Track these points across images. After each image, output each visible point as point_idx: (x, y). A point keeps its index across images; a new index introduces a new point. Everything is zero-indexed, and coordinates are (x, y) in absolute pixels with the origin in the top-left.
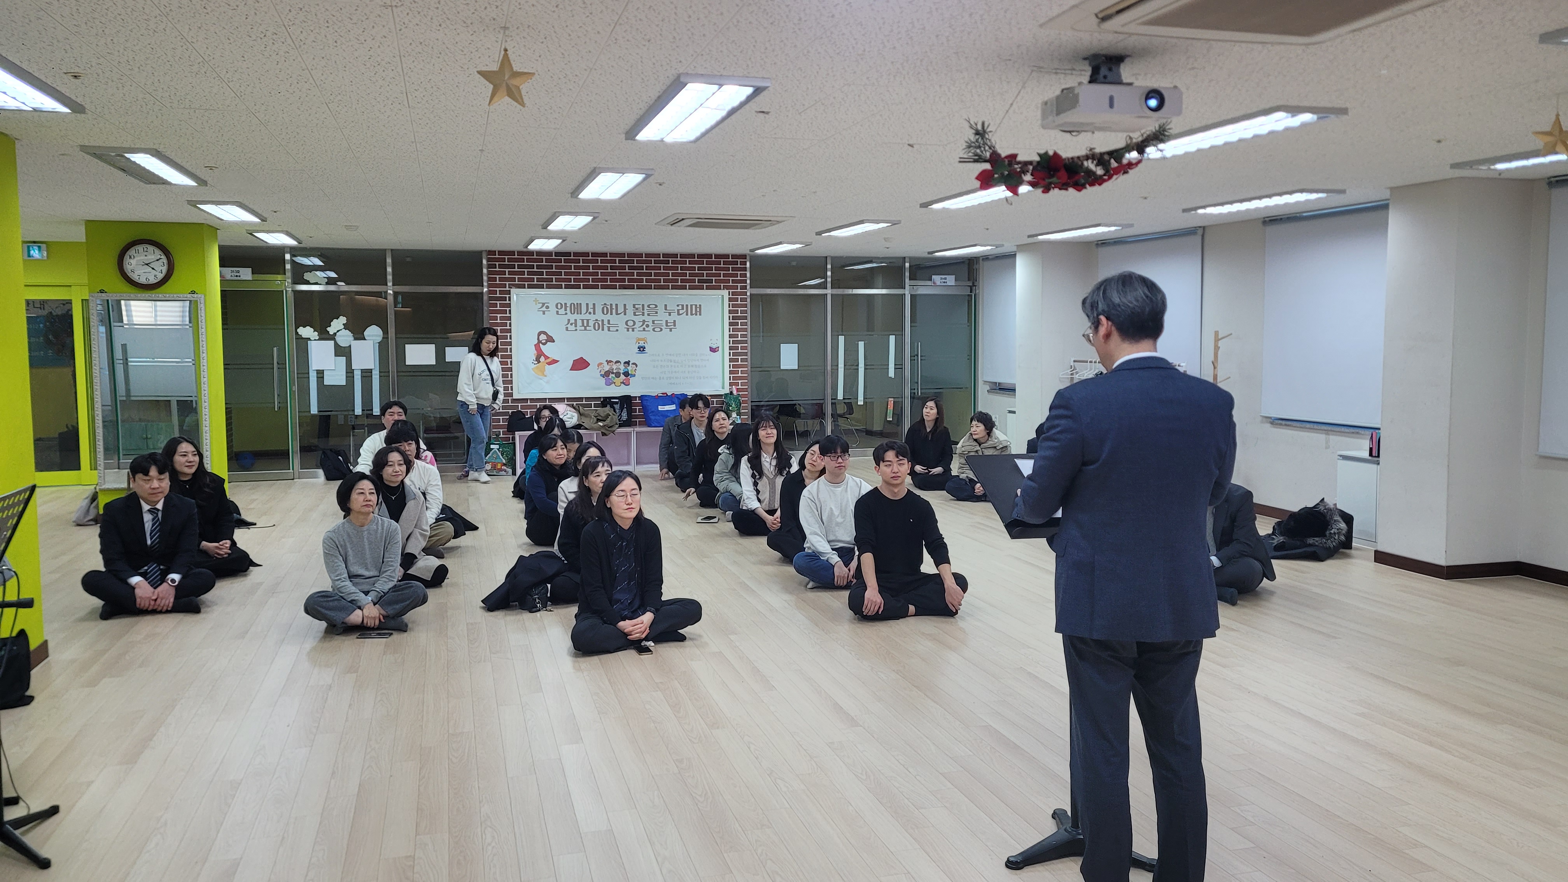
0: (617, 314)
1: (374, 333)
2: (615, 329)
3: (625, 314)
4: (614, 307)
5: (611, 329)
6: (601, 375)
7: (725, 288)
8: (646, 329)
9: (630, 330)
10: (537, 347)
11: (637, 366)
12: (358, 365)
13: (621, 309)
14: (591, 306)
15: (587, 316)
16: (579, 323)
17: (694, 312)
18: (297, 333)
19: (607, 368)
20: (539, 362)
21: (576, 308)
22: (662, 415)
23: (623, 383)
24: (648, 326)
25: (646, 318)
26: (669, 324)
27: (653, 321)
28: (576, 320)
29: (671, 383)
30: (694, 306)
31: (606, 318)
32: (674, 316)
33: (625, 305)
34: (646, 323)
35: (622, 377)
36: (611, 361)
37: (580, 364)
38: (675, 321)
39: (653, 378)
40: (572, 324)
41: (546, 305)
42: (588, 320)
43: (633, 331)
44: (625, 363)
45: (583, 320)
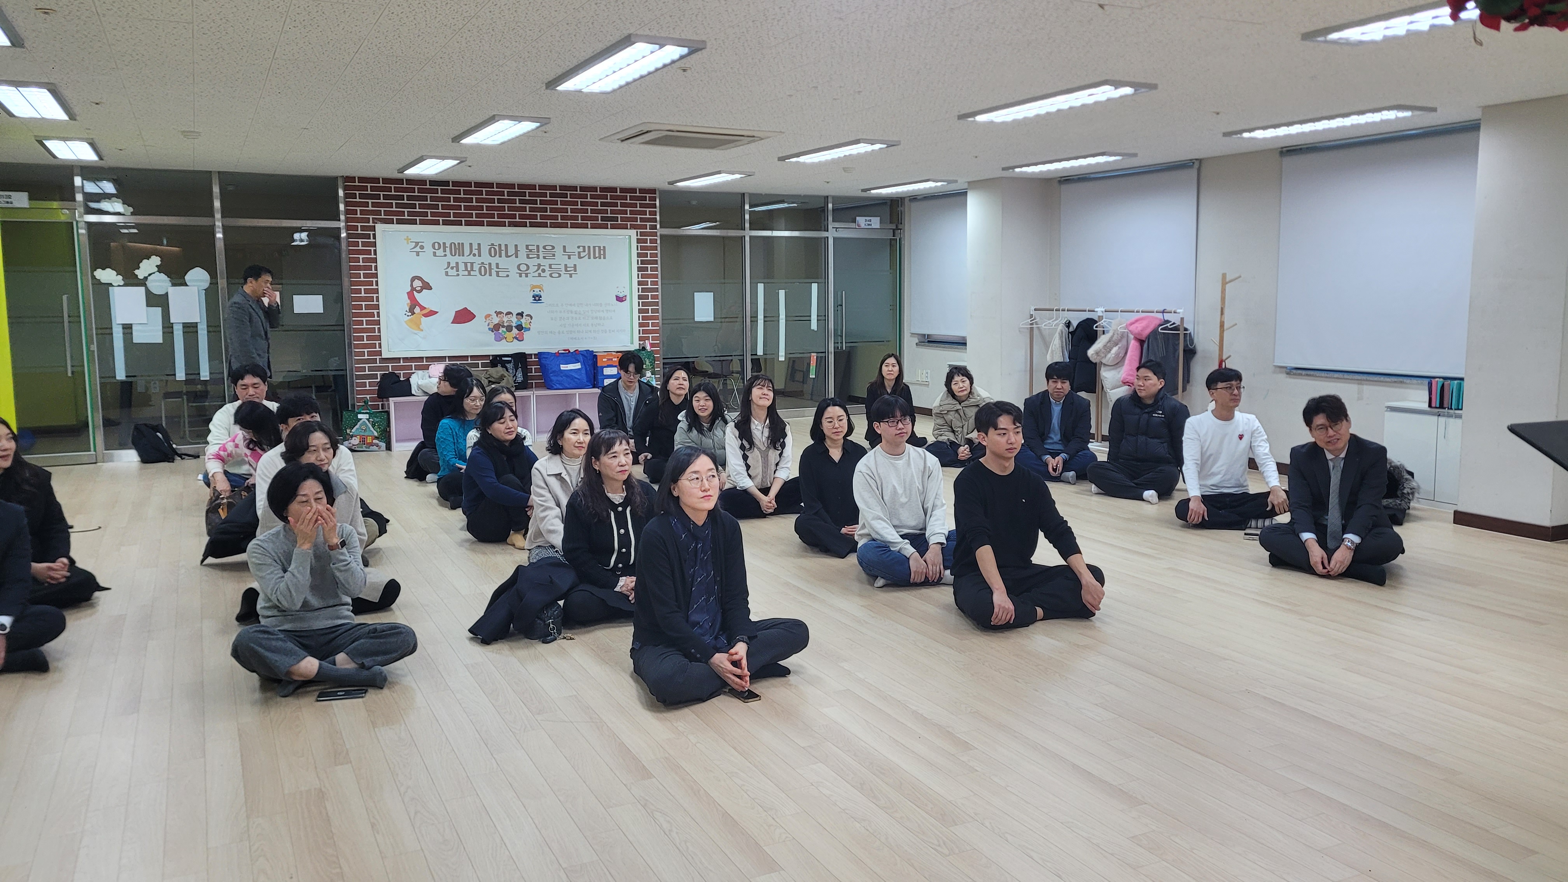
0: (507, 256)
1: (198, 277)
2: (505, 274)
3: (517, 257)
4: (503, 248)
5: (501, 274)
6: (489, 328)
7: (633, 227)
8: (542, 274)
9: (523, 275)
10: (411, 295)
11: (531, 318)
12: (177, 317)
13: (511, 251)
14: (475, 246)
15: (471, 259)
16: (462, 267)
17: (597, 255)
18: (93, 277)
19: (496, 320)
20: (413, 313)
21: (458, 249)
22: (567, 376)
23: (516, 338)
24: (544, 271)
25: (541, 261)
26: (568, 269)
27: (550, 266)
28: (457, 263)
29: (572, 338)
30: (597, 248)
31: (494, 261)
32: (575, 260)
33: (516, 246)
34: (542, 267)
35: (515, 331)
36: (501, 313)
37: (464, 316)
38: (575, 265)
39: (551, 332)
40: (452, 268)
41: (420, 244)
42: (472, 264)
43: (527, 276)
44: (518, 314)
45: (466, 264)
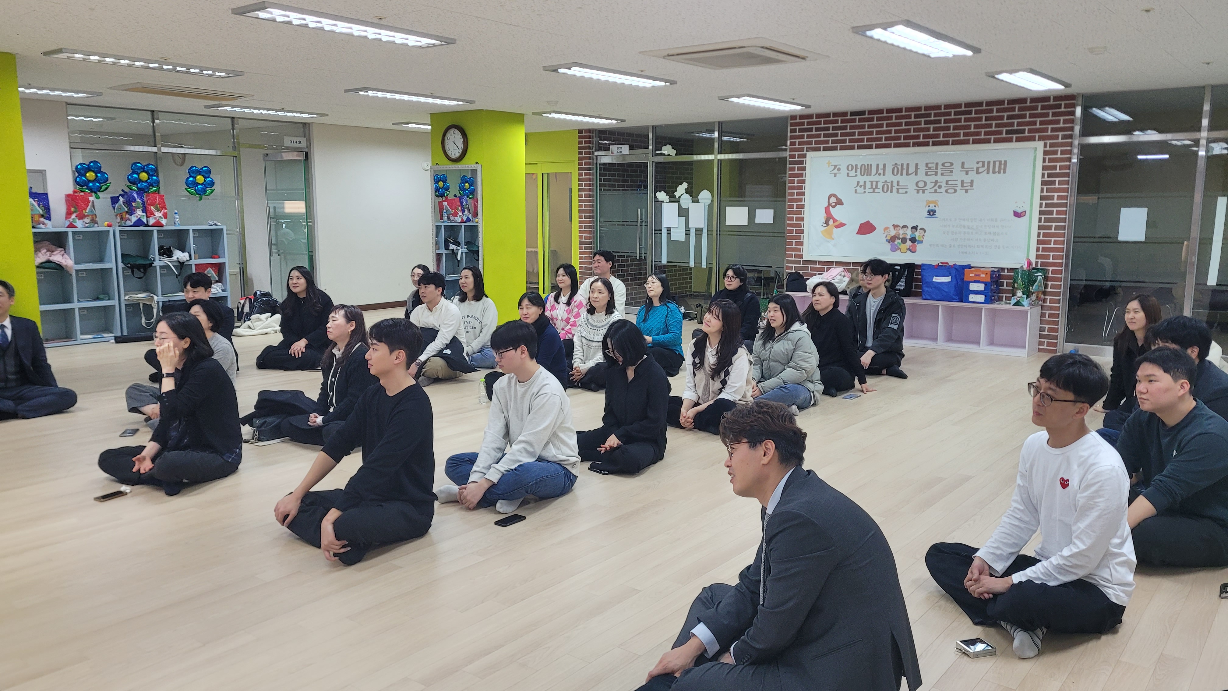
0: (908, 174)
1: (705, 196)
2: (904, 191)
3: (916, 174)
4: (905, 167)
5: (901, 191)
6: (887, 240)
7: (1040, 139)
8: (939, 190)
9: (921, 192)
10: (827, 210)
11: (925, 231)
12: (692, 225)
13: (912, 169)
14: (881, 167)
15: (876, 178)
16: (868, 185)
17: (997, 170)
18: (656, 197)
19: (893, 233)
20: (828, 225)
21: (866, 170)
23: (909, 249)
24: (940, 187)
25: (939, 178)
26: (965, 185)
27: (947, 182)
28: (865, 182)
29: (962, 252)
30: (997, 163)
31: (895, 179)
32: (972, 175)
33: (917, 165)
34: (939, 184)
35: (909, 243)
36: (897, 226)
37: (866, 228)
38: (972, 182)
39: (942, 246)
40: (861, 186)
41: (838, 167)
42: (877, 182)
43: (924, 192)
44: (912, 228)
45: (872, 182)
